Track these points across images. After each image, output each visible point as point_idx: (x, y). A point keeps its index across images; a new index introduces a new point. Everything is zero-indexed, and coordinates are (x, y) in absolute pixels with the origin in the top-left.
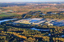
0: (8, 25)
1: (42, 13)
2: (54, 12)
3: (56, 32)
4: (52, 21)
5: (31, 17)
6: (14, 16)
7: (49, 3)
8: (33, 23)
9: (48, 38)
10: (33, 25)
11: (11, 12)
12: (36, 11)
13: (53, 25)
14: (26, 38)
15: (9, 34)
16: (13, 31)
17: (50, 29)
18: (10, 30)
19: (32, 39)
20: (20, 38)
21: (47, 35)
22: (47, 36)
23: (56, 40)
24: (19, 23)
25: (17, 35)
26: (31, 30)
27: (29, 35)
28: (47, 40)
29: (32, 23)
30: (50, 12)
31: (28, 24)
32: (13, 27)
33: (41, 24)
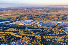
0: (6, 26)
1: (31, 16)
2: (41, 15)
3: (45, 31)
4: (40, 22)
5: (23, 19)
6: (10, 19)
7: (36, 8)
8: (26, 24)
9: (40, 36)
10: (26, 26)
11: (7, 16)
12: (26, 14)
13: (42, 26)
14: (22, 37)
15: (7, 34)
16: (10, 32)
17: (40, 29)
18: (8, 31)
19: (26, 38)
20: (17, 37)
23: (46, 38)
24: (14, 25)
25: (14, 34)
26: (25, 30)
27: (24, 35)
28: (39, 38)
29: (25, 24)
30: (38, 15)
31: (22, 25)
32: (9, 28)
33: (32, 25)
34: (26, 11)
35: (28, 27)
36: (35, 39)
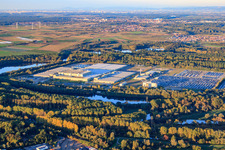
0: (17, 85)
1: (120, 48)
2: (159, 44)
3: (169, 108)
4: (152, 72)
5: (86, 59)
6: (34, 57)
7: (141, 16)
8: (96, 80)
9: (145, 128)
10: (95, 84)
11: (25, 44)
12: (102, 40)
13: (159, 87)
14: (76, 128)
15: (20, 114)
16: (33, 106)
17: (150, 99)
18: (25, 102)
19: (93, 130)
20: (57, 128)
21: (142, 117)
22: (141, 123)
23: (170, 136)
24: (51, 79)
25: (47, 117)
26: (91, 101)
27: (86, 119)
28: (143, 134)
29: (92, 79)
30: (146, 46)
31: (80, 83)
32: (32, 93)
33: (120, 81)
34: (103, 26)
35: (105, 92)
36: (128, 137)
